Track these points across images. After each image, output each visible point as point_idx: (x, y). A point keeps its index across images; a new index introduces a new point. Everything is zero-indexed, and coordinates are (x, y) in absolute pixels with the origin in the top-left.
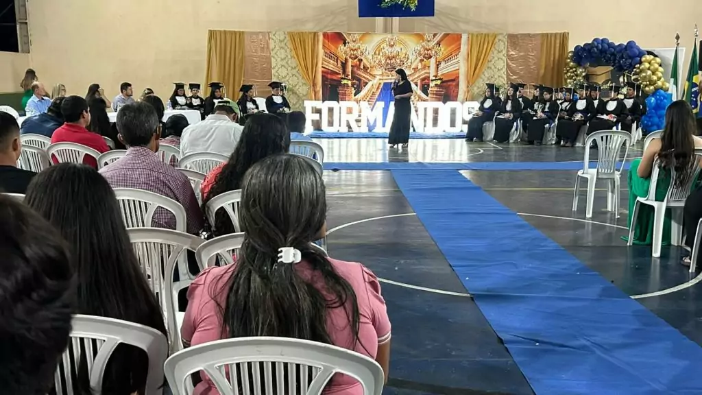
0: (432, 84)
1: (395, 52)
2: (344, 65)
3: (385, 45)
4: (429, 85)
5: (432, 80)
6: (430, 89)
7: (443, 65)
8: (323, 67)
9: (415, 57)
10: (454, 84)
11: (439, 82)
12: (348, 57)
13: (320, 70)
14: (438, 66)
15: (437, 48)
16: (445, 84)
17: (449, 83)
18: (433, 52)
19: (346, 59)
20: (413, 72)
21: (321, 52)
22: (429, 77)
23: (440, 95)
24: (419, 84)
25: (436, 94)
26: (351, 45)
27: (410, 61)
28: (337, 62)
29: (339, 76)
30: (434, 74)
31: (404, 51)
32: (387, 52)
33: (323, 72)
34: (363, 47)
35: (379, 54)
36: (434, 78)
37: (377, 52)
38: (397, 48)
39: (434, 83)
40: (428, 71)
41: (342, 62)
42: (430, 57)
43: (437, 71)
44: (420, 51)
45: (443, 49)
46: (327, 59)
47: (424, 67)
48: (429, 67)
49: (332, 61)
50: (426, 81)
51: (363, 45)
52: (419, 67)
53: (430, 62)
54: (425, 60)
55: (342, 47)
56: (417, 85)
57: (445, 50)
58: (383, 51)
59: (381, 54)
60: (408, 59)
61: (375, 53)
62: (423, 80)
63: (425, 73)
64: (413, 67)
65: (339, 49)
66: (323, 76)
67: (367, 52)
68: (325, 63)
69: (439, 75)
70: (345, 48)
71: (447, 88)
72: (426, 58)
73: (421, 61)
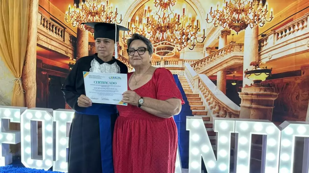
0: (248, 81)
1: (172, 17)
2: (76, 41)
3: (151, 4)
4: (241, 82)
5: (249, 73)
6: (244, 90)
7: (271, 41)
8: (38, 45)
9: (211, 25)
10: (299, 81)
11: (263, 77)
12: (83, 27)
13: (33, 50)
14: (260, 43)
15: (258, 8)
16: (277, 81)
17: (286, 80)
18: (251, 16)
19: (79, 31)
20: (207, 55)
21: (36, 17)
22: (241, 66)
23: (267, 103)
24: (219, 79)
25: (258, 102)
26: (88, 5)
27: (201, 33)
28: (63, 36)
29: (68, 62)
30: (254, 60)
31: (189, 15)
32: (156, 18)
33: (38, 54)
34: (111, 8)
35: (140, 21)
36: (252, 68)
37: (137, 18)
38: (175, 10)
39: (254, 77)
40: (239, 54)
41: (72, 37)
42: (244, 26)
43: (259, 55)
44: (222, 15)
45: (272, 10)
46: (44, 29)
47: (230, 46)
48: (241, 45)
49: (54, 35)
50: (235, 74)
51: (111, 5)
52: (221, 45)
53: (243, 35)
54: (233, 32)
55: (71, 8)
56: (215, 82)
57: (276, 11)
58: (148, 15)
59: (145, 21)
60: (197, 29)
61: (133, 20)
62: (228, 71)
63: (235, 57)
64: (209, 43)
65: (67, 12)
66: (38, 61)
67: (118, 18)
68: (41, 37)
69: (264, 61)
70: (78, 10)
71: (283, 89)
72: (234, 28)
73: (225, 33)
